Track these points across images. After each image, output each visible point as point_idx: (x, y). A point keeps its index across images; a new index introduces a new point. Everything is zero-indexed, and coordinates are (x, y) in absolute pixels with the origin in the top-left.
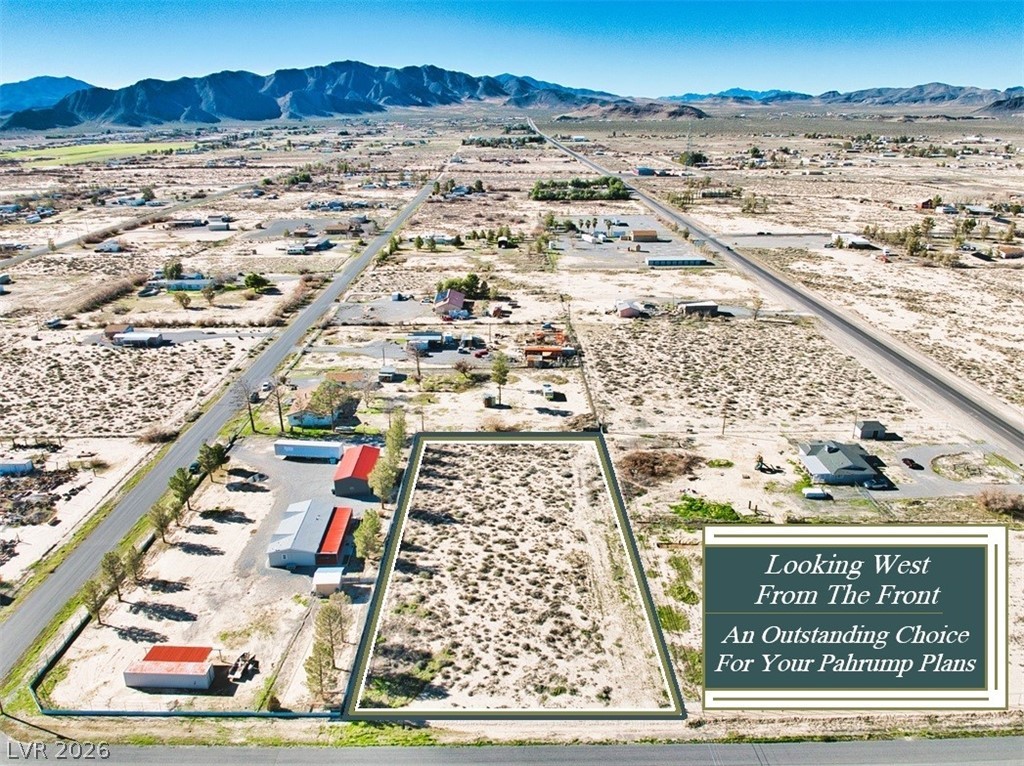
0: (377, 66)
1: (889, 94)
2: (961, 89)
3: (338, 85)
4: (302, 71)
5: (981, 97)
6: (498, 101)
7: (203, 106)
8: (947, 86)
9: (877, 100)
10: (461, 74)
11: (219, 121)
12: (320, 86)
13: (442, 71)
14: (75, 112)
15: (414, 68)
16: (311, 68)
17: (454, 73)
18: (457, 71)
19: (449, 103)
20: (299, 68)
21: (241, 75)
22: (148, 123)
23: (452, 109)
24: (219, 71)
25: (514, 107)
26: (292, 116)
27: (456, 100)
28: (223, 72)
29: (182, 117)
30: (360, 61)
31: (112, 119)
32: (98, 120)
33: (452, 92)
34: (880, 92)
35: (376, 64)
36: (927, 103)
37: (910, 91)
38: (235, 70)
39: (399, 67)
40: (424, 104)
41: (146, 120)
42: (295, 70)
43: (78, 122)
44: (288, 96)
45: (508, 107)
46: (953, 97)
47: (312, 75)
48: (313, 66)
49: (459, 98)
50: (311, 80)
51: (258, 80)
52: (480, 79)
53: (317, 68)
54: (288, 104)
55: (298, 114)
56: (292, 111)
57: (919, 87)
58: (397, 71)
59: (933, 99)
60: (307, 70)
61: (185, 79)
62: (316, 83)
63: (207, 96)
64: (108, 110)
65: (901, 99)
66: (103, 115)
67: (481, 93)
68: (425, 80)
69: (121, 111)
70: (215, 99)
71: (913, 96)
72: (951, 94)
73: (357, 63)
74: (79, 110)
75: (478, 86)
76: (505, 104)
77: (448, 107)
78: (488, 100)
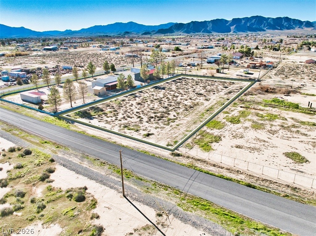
0: (267, 17)
3: (252, 23)
4: (241, 19)
6: (309, 29)
7: (208, 29)
11: (212, 33)
12: (246, 23)
13: (291, 19)
14: (174, 30)
15: (280, 18)
16: (244, 18)
17: (295, 19)
18: (296, 19)
19: (290, 29)
20: (240, 18)
21: (222, 20)
22: (192, 33)
23: (291, 31)
24: (215, 19)
26: (234, 32)
27: (293, 28)
28: (217, 19)
29: (202, 31)
30: (261, 16)
32: (179, 31)
33: (292, 26)
35: (266, 17)
38: (220, 19)
39: (275, 17)
40: (281, 29)
43: (174, 32)
44: (234, 26)
45: (313, 31)
47: (244, 20)
48: (245, 17)
49: (295, 28)
51: (227, 21)
52: (304, 22)
54: (234, 28)
55: (236, 31)
56: (234, 30)
58: (273, 18)
60: (243, 18)
61: (205, 21)
62: (244, 22)
63: (210, 26)
66: (181, 30)
67: (303, 26)
68: (283, 22)
69: (185, 29)
70: (212, 26)
73: (260, 16)
75: (303, 24)
76: (312, 30)
77: (289, 30)
78: (306, 29)
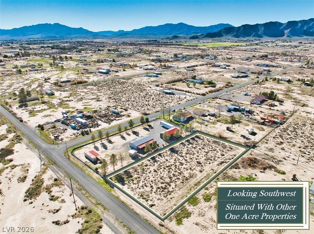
3: (309, 26)
4: (297, 21)
7: (259, 33)
11: (263, 37)
12: (302, 26)
14: (223, 33)
16: (301, 20)
21: (276, 23)
22: (241, 37)
24: (269, 22)
26: (288, 36)
29: (252, 35)
31: (232, 35)
32: (228, 36)
38: (274, 21)
41: (241, 36)
42: (295, 21)
43: (223, 36)
44: (289, 30)
47: (300, 23)
50: (300, 25)
51: (281, 24)
53: (303, 20)
54: (288, 32)
55: (290, 36)
56: (288, 34)
60: (299, 21)
61: (257, 24)
62: (301, 26)
63: (262, 29)
64: (231, 33)
66: (230, 34)
69: (235, 33)
70: (264, 30)
74: (224, 33)
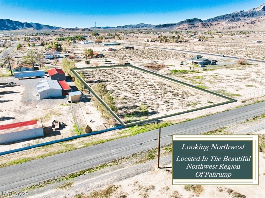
1: (132, 26)
2: (147, 24)
5: (152, 26)
6: (31, 29)
8: (144, 24)
9: (130, 27)
10: (18, 22)
13: (12, 21)
15: (2, 20)
17: (15, 21)
23: (17, 31)
25: (36, 30)
27: (18, 29)
33: (16, 27)
34: (130, 26)
36: (141, 28)
37: (137, 25)
40: (8, 30)
45: (35, 30)
46: (146, 26)
52: (24, 23)
57: (138, 24)
59: (142, 27)
65: (135, 27)
67: (25, 27)
68: (7, 23)
71: (137, 26)
72: (145, 26)
75: (24, 25)
76: (33, 30)
77: (15, 30)
78: (28, 29)
